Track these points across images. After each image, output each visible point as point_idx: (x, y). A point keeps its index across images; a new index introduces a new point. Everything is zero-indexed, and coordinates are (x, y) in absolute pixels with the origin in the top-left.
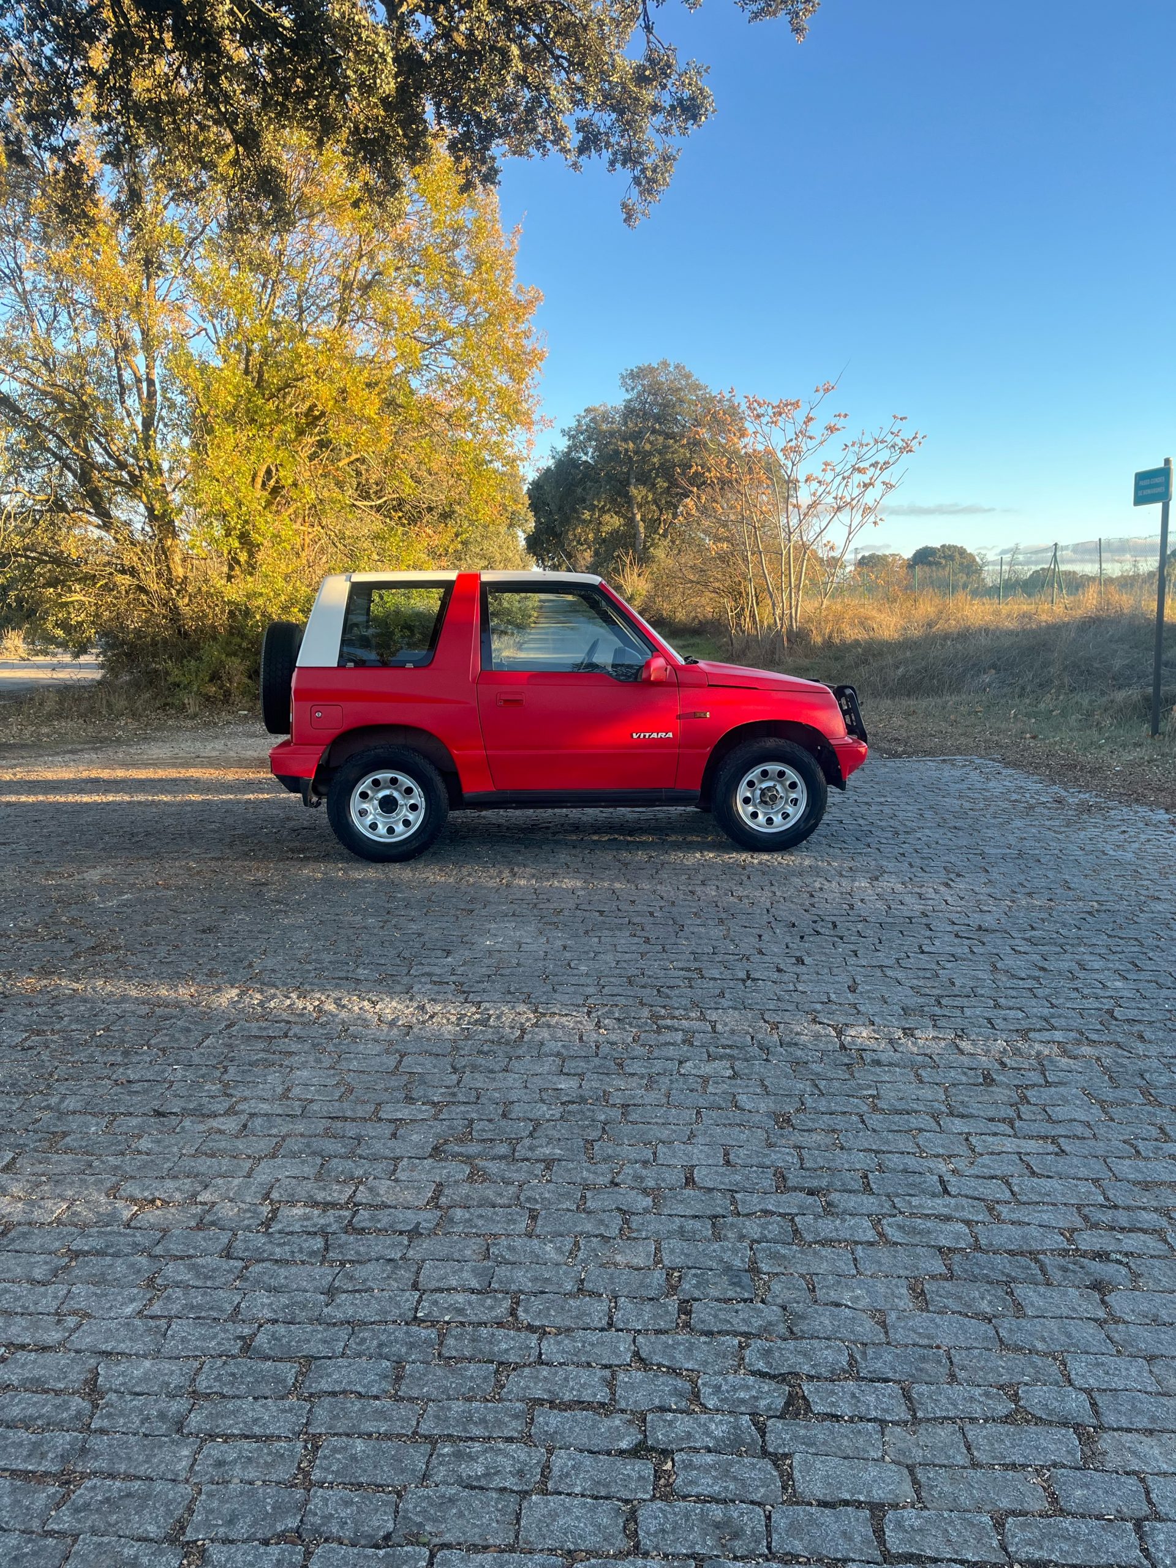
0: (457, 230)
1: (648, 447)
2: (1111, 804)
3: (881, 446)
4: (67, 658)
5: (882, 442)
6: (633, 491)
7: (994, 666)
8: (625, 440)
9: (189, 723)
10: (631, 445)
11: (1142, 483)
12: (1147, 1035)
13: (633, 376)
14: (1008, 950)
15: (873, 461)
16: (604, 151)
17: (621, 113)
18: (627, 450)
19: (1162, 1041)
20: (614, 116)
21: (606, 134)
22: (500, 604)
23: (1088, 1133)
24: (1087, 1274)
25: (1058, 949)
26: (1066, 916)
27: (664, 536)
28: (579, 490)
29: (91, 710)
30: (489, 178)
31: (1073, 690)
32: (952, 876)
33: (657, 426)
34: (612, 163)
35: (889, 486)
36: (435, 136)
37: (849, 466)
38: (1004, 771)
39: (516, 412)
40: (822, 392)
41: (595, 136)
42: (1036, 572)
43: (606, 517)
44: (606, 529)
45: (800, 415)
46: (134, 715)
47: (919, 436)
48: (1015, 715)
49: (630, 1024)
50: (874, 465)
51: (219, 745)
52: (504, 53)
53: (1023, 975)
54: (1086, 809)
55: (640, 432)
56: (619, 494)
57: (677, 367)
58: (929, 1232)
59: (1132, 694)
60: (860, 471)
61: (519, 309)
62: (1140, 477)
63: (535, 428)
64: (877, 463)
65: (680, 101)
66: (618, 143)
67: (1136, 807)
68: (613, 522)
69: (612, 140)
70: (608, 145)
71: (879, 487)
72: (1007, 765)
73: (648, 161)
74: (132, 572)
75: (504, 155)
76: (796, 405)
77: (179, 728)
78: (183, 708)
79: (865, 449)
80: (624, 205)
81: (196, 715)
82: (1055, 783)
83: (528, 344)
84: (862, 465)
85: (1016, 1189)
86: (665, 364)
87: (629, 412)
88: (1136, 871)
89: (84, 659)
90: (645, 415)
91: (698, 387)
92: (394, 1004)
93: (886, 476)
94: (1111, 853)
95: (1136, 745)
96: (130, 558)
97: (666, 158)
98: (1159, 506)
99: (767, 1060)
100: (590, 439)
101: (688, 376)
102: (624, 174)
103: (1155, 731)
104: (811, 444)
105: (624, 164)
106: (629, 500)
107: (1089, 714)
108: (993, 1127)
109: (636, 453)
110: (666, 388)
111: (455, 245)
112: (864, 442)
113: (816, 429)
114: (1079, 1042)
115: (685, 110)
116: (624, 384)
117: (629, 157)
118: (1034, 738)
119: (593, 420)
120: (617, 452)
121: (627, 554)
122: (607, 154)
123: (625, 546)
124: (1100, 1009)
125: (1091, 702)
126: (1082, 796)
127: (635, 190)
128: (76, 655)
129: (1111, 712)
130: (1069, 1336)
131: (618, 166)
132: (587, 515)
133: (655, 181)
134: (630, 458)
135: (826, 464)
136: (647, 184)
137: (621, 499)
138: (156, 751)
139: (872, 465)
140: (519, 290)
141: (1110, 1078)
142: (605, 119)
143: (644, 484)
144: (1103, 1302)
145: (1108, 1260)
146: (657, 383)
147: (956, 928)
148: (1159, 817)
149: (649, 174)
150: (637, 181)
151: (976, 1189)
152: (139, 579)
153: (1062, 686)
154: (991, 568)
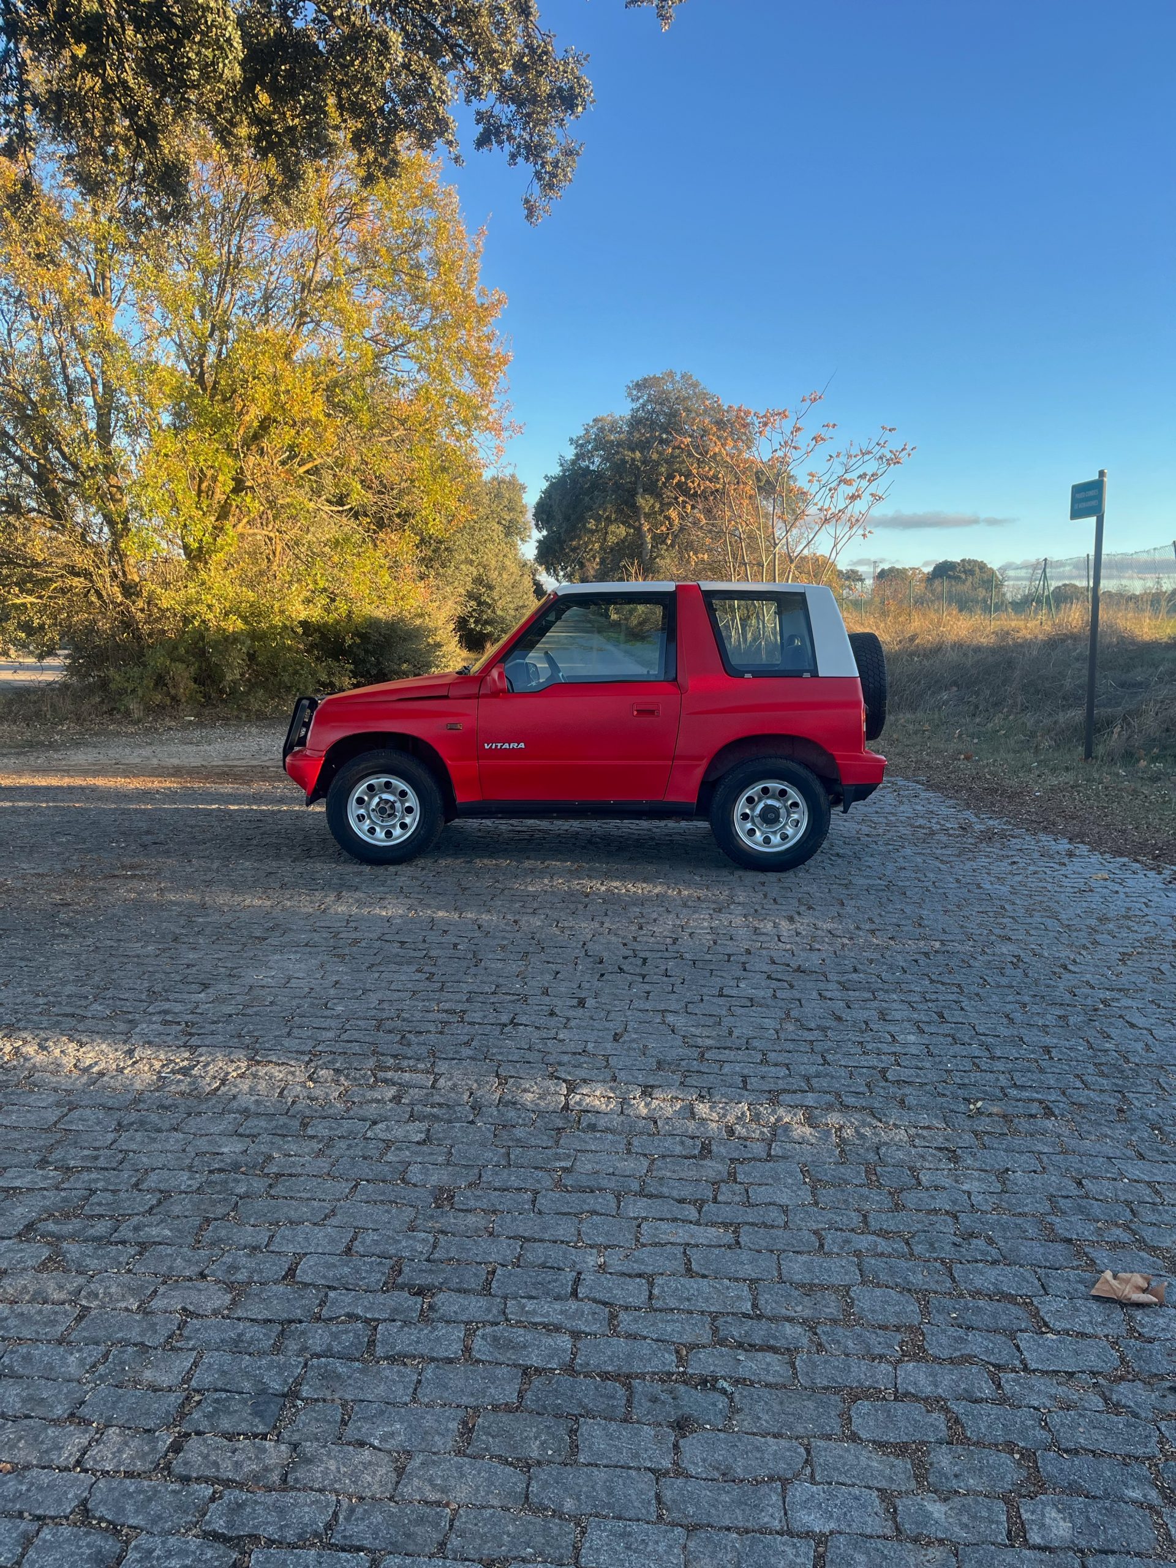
0: (418, 231)
1: (655, 456)
2: (1017, 831)
3: (867, 457)
4: (31, 660)
5: (869, 453)
6: (640, 501)
7: (955, 684)
8: (633, 450)
9: (132, 729)
10: (638, 454)
11: (1078, 496)
12: (911, 1101)
13: (638, 386)
14: (815, 994)
15: (860, 472)
16: (506, 144)
17: (521, 104)
18: (633, 460)
19: (924, 1107)
20: (513, 108)
21: (508, 126)
22: (494, 612)
23: (781, 1220)
24: (677, 1407)
25: (869, 995)
26: (899, 957)
27: (672, 545)
28: (587, 499)
29: (38, 715)
30: (390, 171)
31: (1025, 709)
32: (802, 908)
33: (664, 436)
34: (513, 156)
35: (877, 498)
36: (337, 128)
37: (835, 477)
38: (923, 795)
39: (476, 418)
40: (809, 402)
41: (497, 129)
42: (1059, 587)
43: (612, 528)
44: (612, 540)
45: (788, 425)
46: (79, 719)
47: (909, 448)
48: (960, 735)
49: (347, 1077)
50: (862, 476)
51: (147, 752)
52: (383, 41)
53: (813, 1025)
54: (988, 836)
55: (648, 441)
56: (626, 503)
57: (682, 377)
58: (525, 1347)
59: (1077, 715)
60: (848, 482)
61: (483, 312)
62: (1077, 490)
63: (505, 434)
64: (865, 474)
65: (560, 90)
66: (521, 136)
67: (1042, 837)
68: (619, 531)
69: (515, 133)
70: (510, 138)
71: (866, 498)
72: (930, 786)
73: (549, 156)
74: (87, 575)
75: (409, 148)
76: (783, 415)
77: (118, 734)
78: (128, 713)
79: (854, 460)
80: (527, 201)
81: (139, 721)
82: (969, 808)
83: (493, 348)
84: (848, 476)
85: (656, 1291)
86: (671, 374)
87: (636, 423)
88: (1002, 907)
89: (49, 661)
90: (652, 425)
91: (704, 396)
92: (104, 1046)
93: (872, 488)
94: (988, 886)
95: (1067, 769)
96: (81, 561)
97: (569, 153)
98: (1093, 520)
99: (472, 1122)
100: (596, 449)
101: (695, 385)
102: (525, 168)
103: (1089, 754)
104: (796, 454)
105: (527, 159)
106: (635, 509)
107: (1033, 735)
108: (677, 1211)
109: (644, 462)
110: (673, 397)
111: (417, 245)
112: (853, 453)
113: (803, 440)
114: (830, 1107)
115: (563, 99)
116: (630, 395)
117: (533, 151)
118: (967, 758)
119: (602, 429)
120: (624, 462)
121: (633, 564)
122: (508, 147)
123: (631, 557)
124: (874, 1068)
125: (1038, 722)
126: (991, 822)
127: (536, 186)
128: (41, 657)
129: (1053, 734)
130: (610, 1493)
131: (520, 160)
132: (591, 524)
133: (556, 176)
134: (638, 468)
135: (811, 475)
136: (548, 181)
137: (628, 511)
138: (81, 757)
139: (860, 477)
140: (482, 294)
141: (842, 1151)
142: (505, 112)
143: (651, 494)
144: (676, 1446)
145: (714, 1388)
146: (663, 392)
147: (773, 967)
148: (1060, 847)
149: (549, 168)
150: (538, 175)
151: (610, 1289)
152: (92, 581)
153: (1015, 705)
154: (1011, 583)
